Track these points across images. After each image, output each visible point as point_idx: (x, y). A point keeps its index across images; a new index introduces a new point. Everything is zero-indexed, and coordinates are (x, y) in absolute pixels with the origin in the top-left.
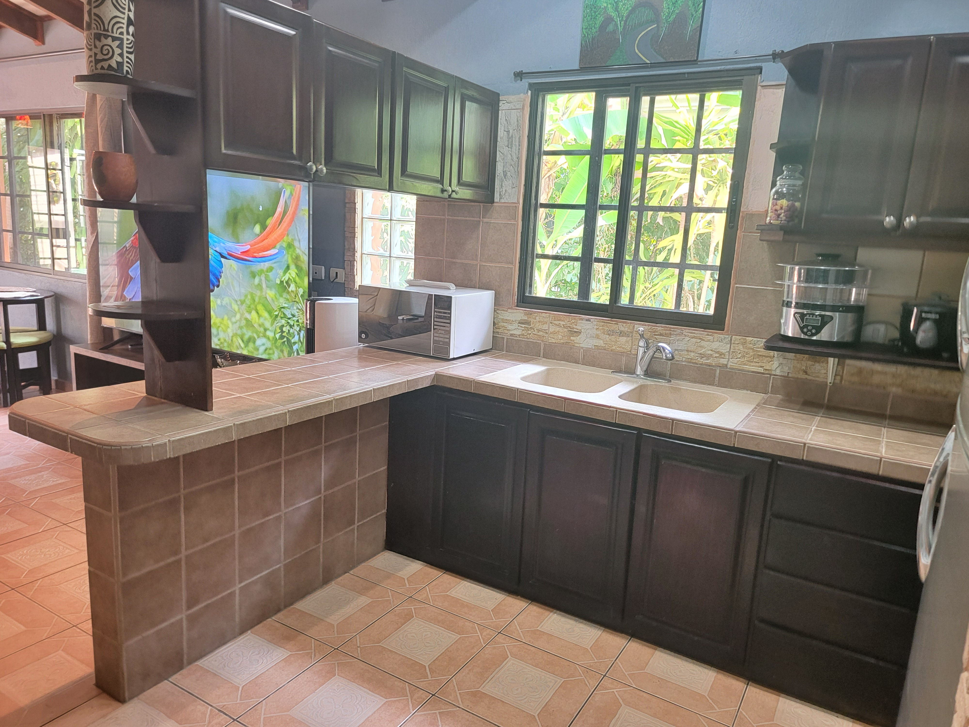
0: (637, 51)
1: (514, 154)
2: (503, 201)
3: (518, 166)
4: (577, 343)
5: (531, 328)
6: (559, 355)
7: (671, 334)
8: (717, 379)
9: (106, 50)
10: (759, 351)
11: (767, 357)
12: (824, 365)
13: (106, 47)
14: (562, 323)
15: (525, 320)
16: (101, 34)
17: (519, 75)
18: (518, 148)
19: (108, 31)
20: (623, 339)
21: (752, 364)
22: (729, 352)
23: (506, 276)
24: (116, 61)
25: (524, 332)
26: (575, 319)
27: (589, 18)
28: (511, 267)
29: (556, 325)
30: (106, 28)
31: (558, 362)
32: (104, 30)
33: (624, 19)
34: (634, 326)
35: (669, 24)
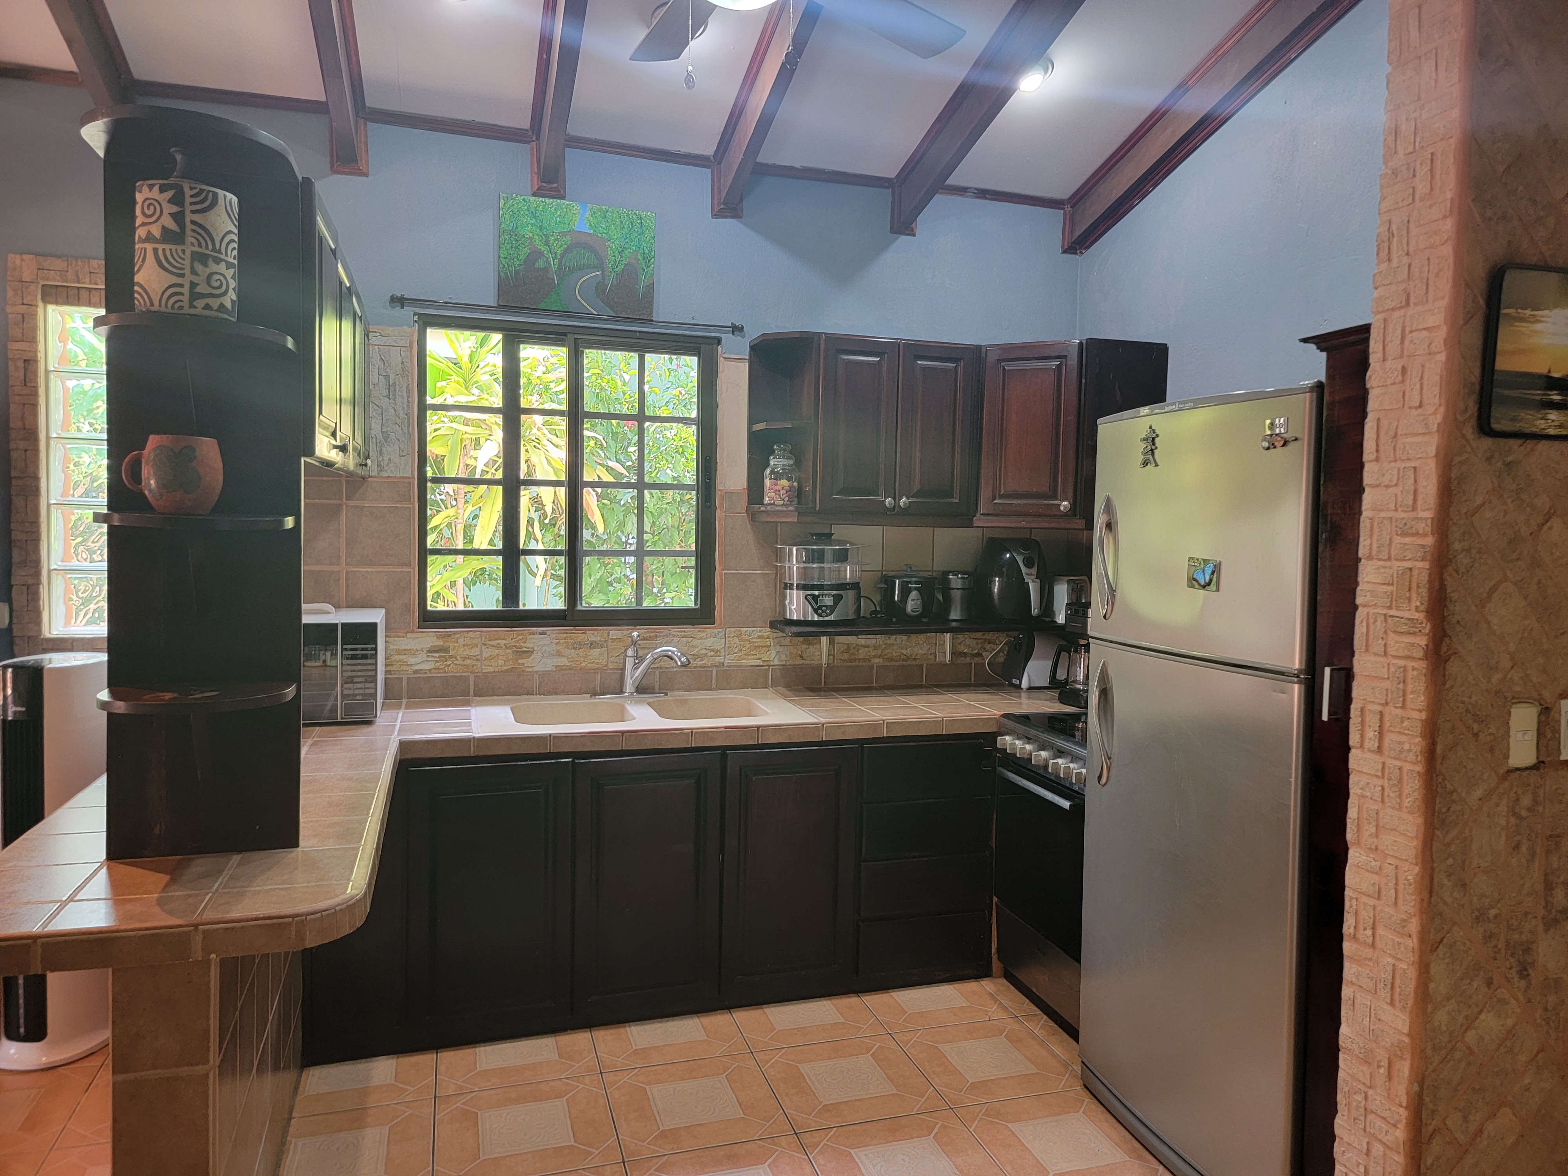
0: (579, 297)
1: (401, 409)
2: (384, 474)
3: (409, 425)
4: (529, 667)
5: (451, 657)
6: (500, 688)
7: (656, 637)
8: (714, 681)
9: (216, 281)
10: (756, 642)
11: (765, 646)
12: (817, 646)
13: (217, 277)
14: (503, 642)
15: (440, 646)
16: (208, 256)
17: (399, 301)
18: (406, 401)
19: (219, 252)
20: (596, 652)
21: (750, 658)
22: (724, 648)
23: (399, 584)
24: (231, 299)
25: (438, 664)
26: (522, 634)
27: (509, 246)
28: (407, 570)
29: (493, 646)
30: (218, 248)
31: (500, 698)
32: (214, 250)
33: (559, 257)
34: (609, 633)
35: (617, 274)
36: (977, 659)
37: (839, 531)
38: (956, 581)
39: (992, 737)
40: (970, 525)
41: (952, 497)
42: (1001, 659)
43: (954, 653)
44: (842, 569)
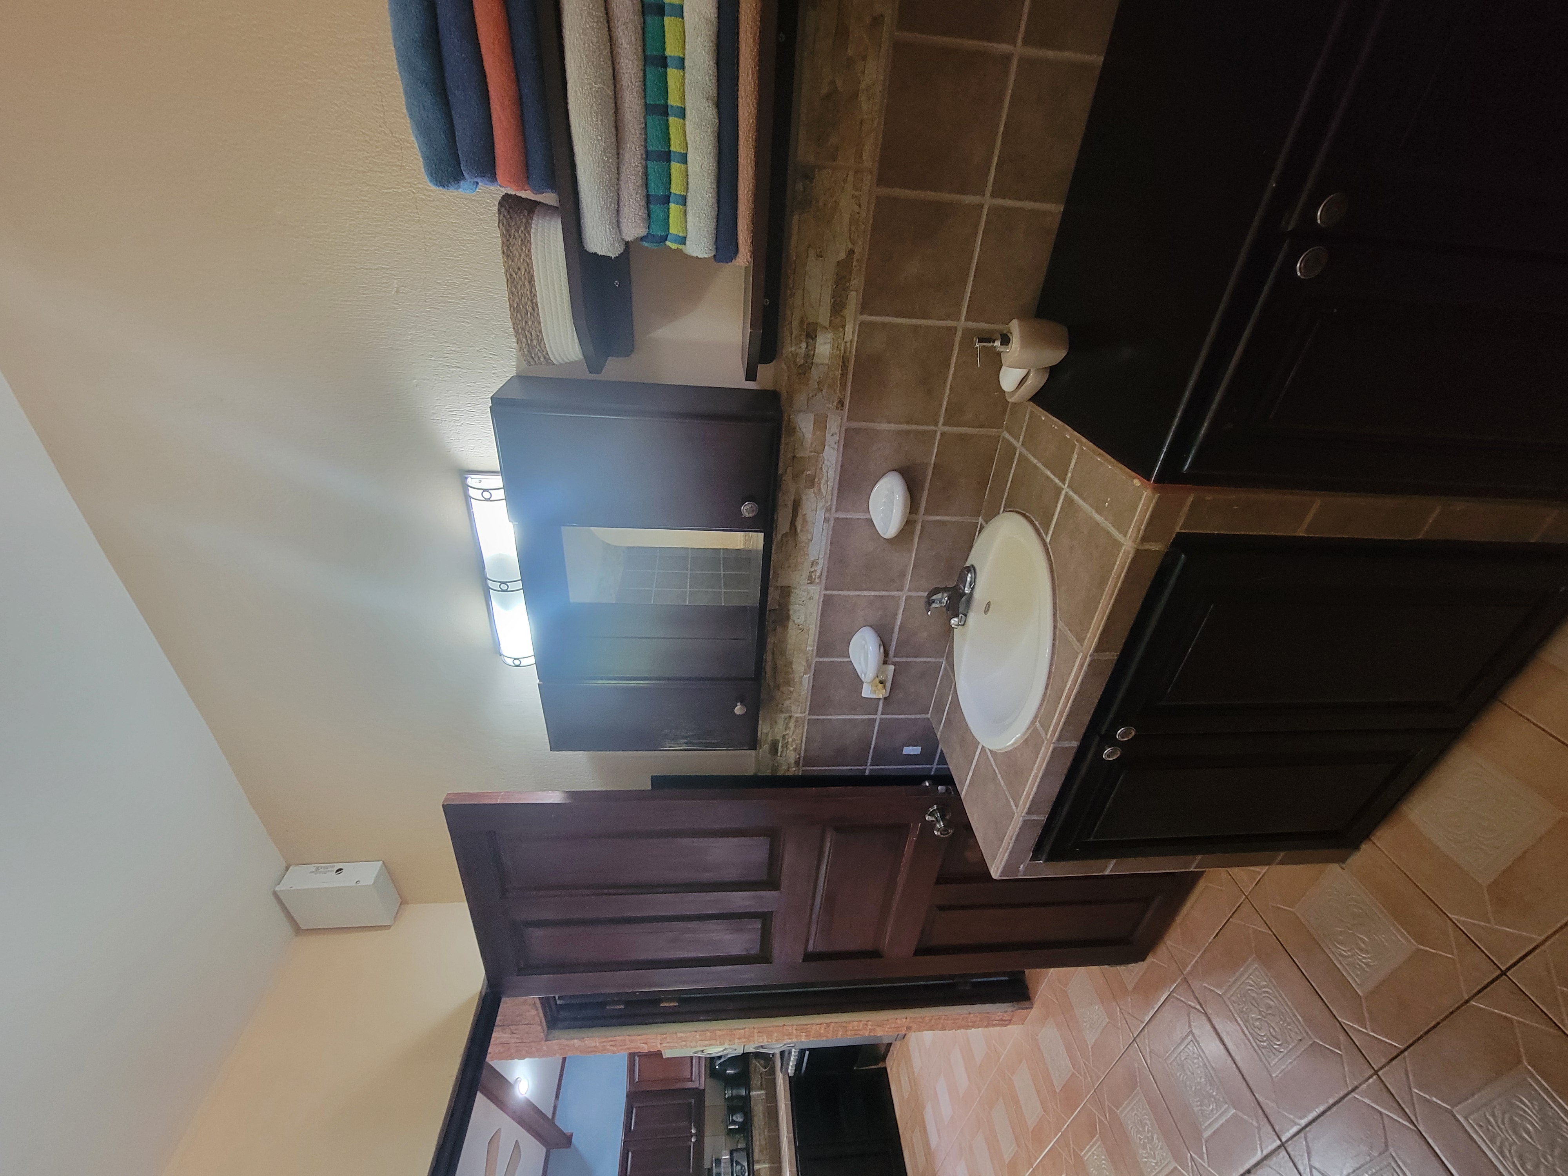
36: (763, 1076)
37: (707, 1165)
38: (729, 1094)
39: (790, 1077)
40: (704, 1090)
41: (691, 1103)
42: (762, 1062)
43: (761, 1090)
44: (724, 1161)
